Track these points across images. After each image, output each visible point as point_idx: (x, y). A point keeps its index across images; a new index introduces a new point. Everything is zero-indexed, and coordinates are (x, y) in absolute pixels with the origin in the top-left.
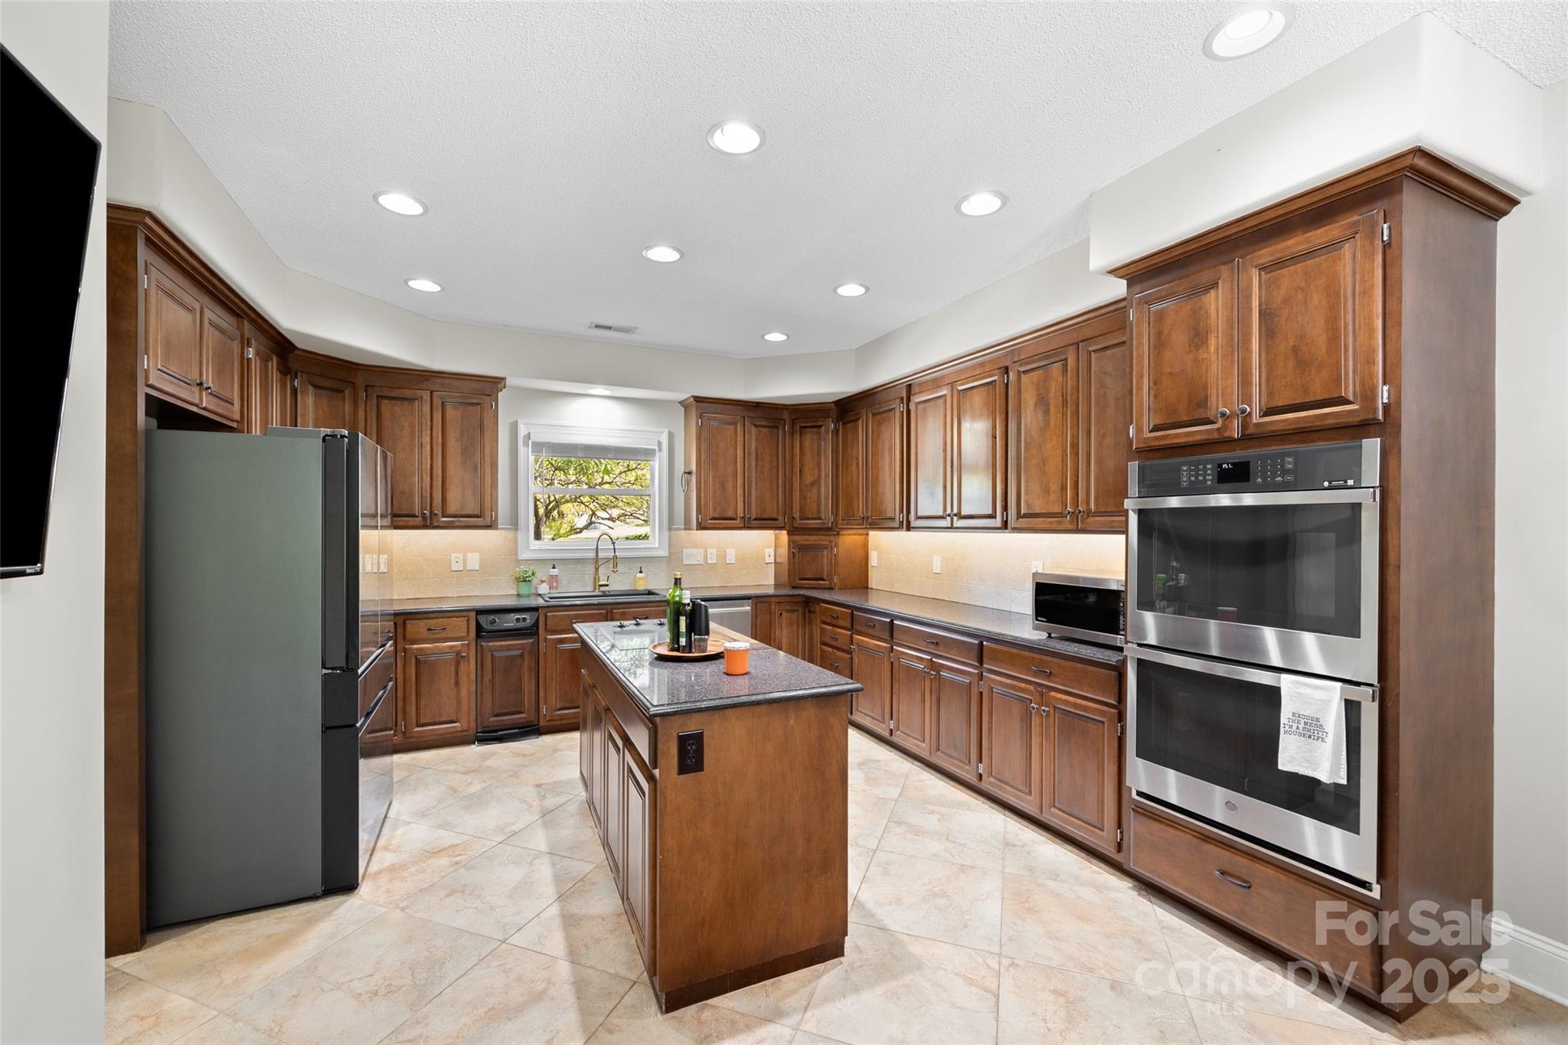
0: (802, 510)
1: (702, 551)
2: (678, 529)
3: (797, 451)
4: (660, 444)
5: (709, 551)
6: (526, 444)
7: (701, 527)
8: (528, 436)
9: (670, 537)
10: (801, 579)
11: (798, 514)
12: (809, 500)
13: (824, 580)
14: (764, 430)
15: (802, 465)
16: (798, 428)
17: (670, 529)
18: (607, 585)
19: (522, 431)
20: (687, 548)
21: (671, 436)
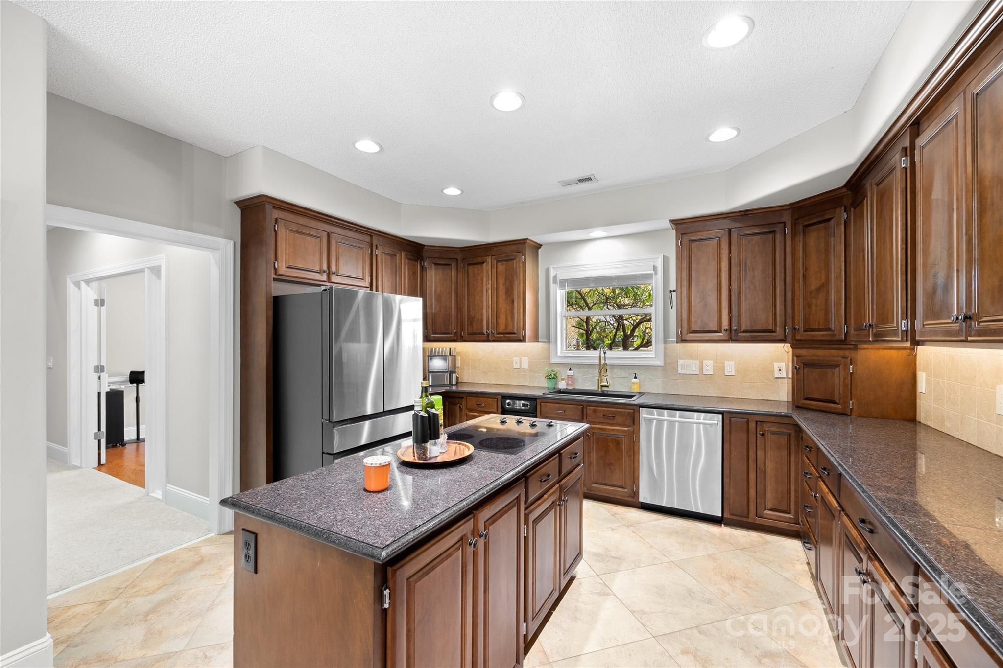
0: (806, 320)
1: (698, 362)
2: (673, 342)
3: (800, 254)
4: (655, 268)
5: (705, 362)
6: (555, 282)
7: (682, 340)
8: (555, 277)
9: (665, 349)
10: (807, 399)
11: (801, 325)
12: (814, 308)
13: (835, 403)
14: (755, 238)
15: (806, 269)
16: (801, 227)
17: (665, 342)
18: (608, 386)
19: (552, 273)
20: (682, 359)
21: (666, 260)
